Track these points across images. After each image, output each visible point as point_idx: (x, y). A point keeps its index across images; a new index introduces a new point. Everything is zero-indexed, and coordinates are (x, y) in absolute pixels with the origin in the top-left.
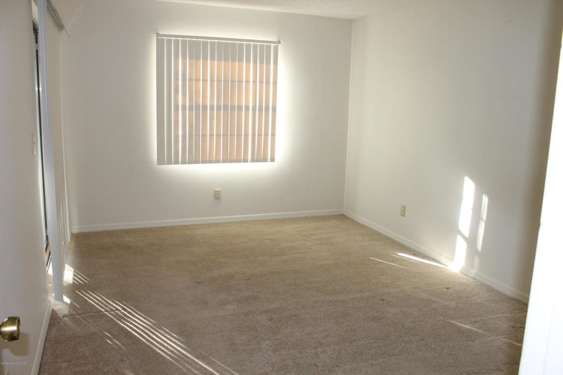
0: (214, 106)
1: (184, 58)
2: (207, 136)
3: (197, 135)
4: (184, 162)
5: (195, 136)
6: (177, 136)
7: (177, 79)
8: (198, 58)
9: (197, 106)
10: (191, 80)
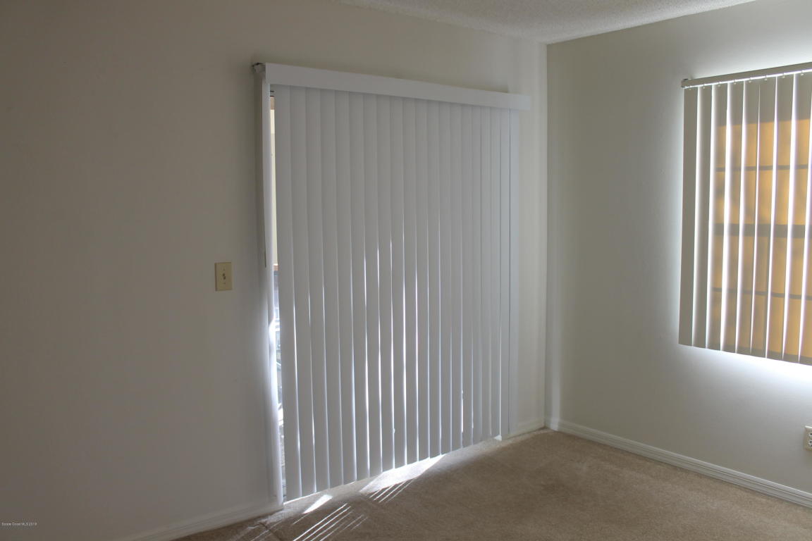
0: (804, 227)
1: (736, 121)
2: (783, 296)
3: (761, 293)
4: (729, 348)
5: (757, 293)
6: (717, 290)
7: (720, 169)
8: (767, 118)
9: (764, 229)
10: (749, 169)
